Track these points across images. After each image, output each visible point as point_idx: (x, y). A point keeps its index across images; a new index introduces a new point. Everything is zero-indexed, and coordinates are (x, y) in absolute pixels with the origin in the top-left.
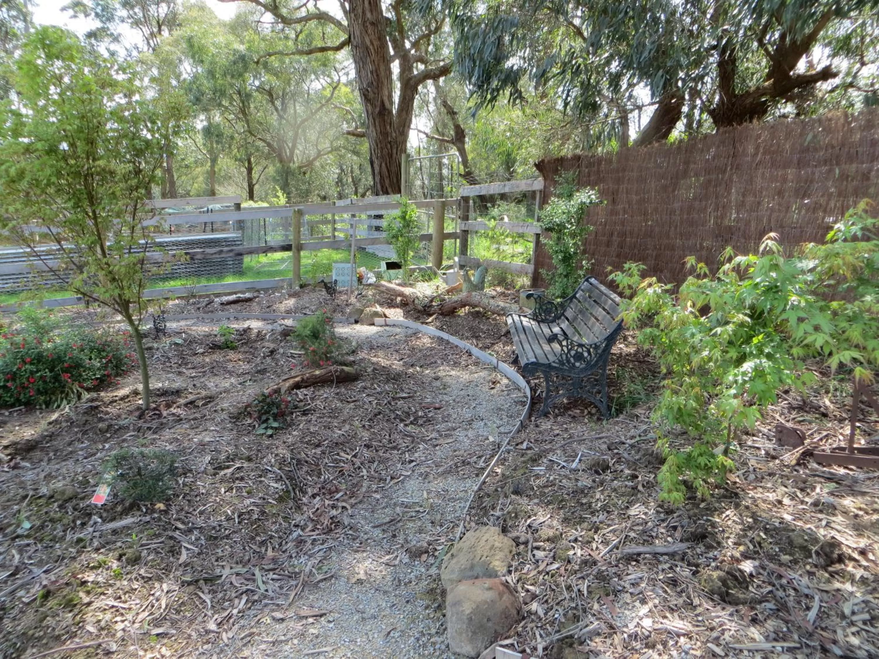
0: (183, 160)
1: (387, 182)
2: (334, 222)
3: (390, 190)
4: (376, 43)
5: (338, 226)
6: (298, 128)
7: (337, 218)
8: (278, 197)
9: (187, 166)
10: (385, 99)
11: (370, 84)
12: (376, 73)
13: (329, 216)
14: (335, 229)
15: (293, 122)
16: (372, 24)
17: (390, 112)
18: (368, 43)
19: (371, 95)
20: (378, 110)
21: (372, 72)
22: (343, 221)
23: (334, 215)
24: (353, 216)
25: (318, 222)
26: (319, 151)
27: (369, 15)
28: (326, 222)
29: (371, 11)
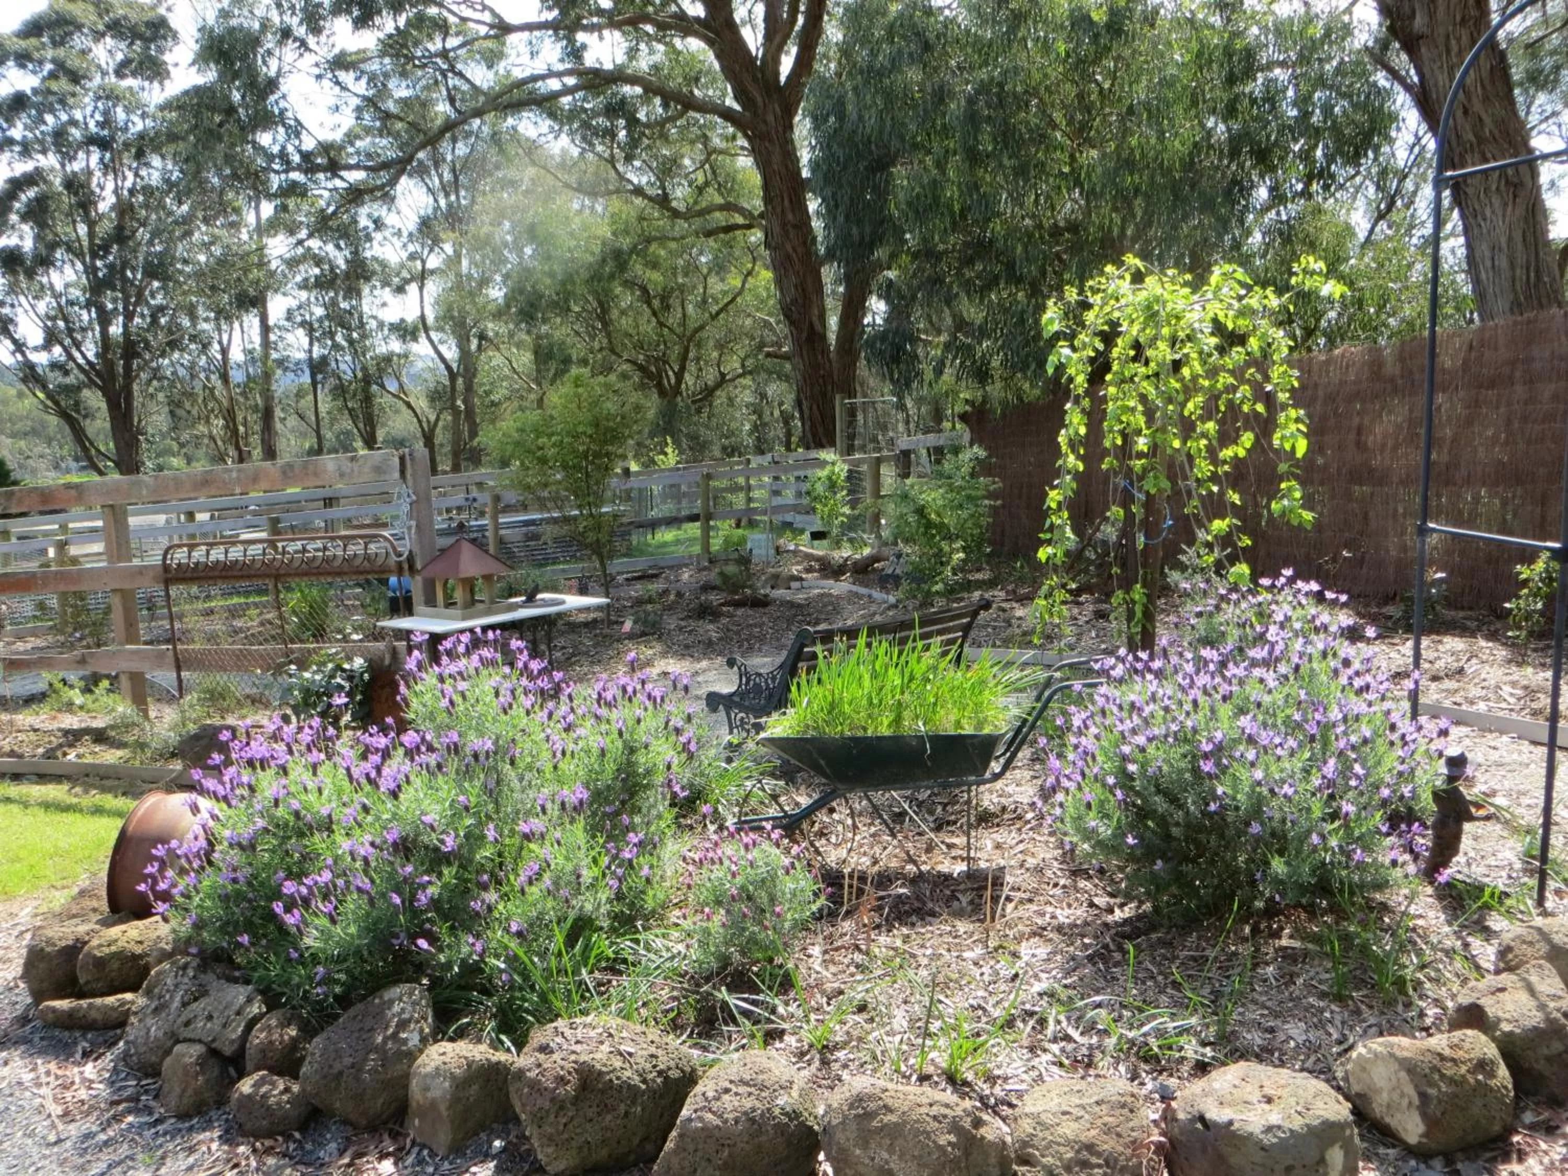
0: (488, 393)
1: (820, 430)
2: (749, 488)
3: (824, 441)
4: (800, 250)
5: (756, 494)
6: (690, 340)
7: (752, 482)
8: (666, 454)
9: (493, 404)
10: (815, 319)
11: (794, 301)
12: (801, 287)
13: (741, 480)
14: (750, 500)
15: (679, 330)
16: (795, 227)
17: (823, 337)
18: (790, 250)
19: (795, 316)
20: (805, 335)
21: (796, 286)
22: (761, 487)
23: (748, 479)
24: (776, 478)
25: (726, 490)
26: (723, 375)
27: (790, 216)
28: (736, 489)
29: (793, 211)
